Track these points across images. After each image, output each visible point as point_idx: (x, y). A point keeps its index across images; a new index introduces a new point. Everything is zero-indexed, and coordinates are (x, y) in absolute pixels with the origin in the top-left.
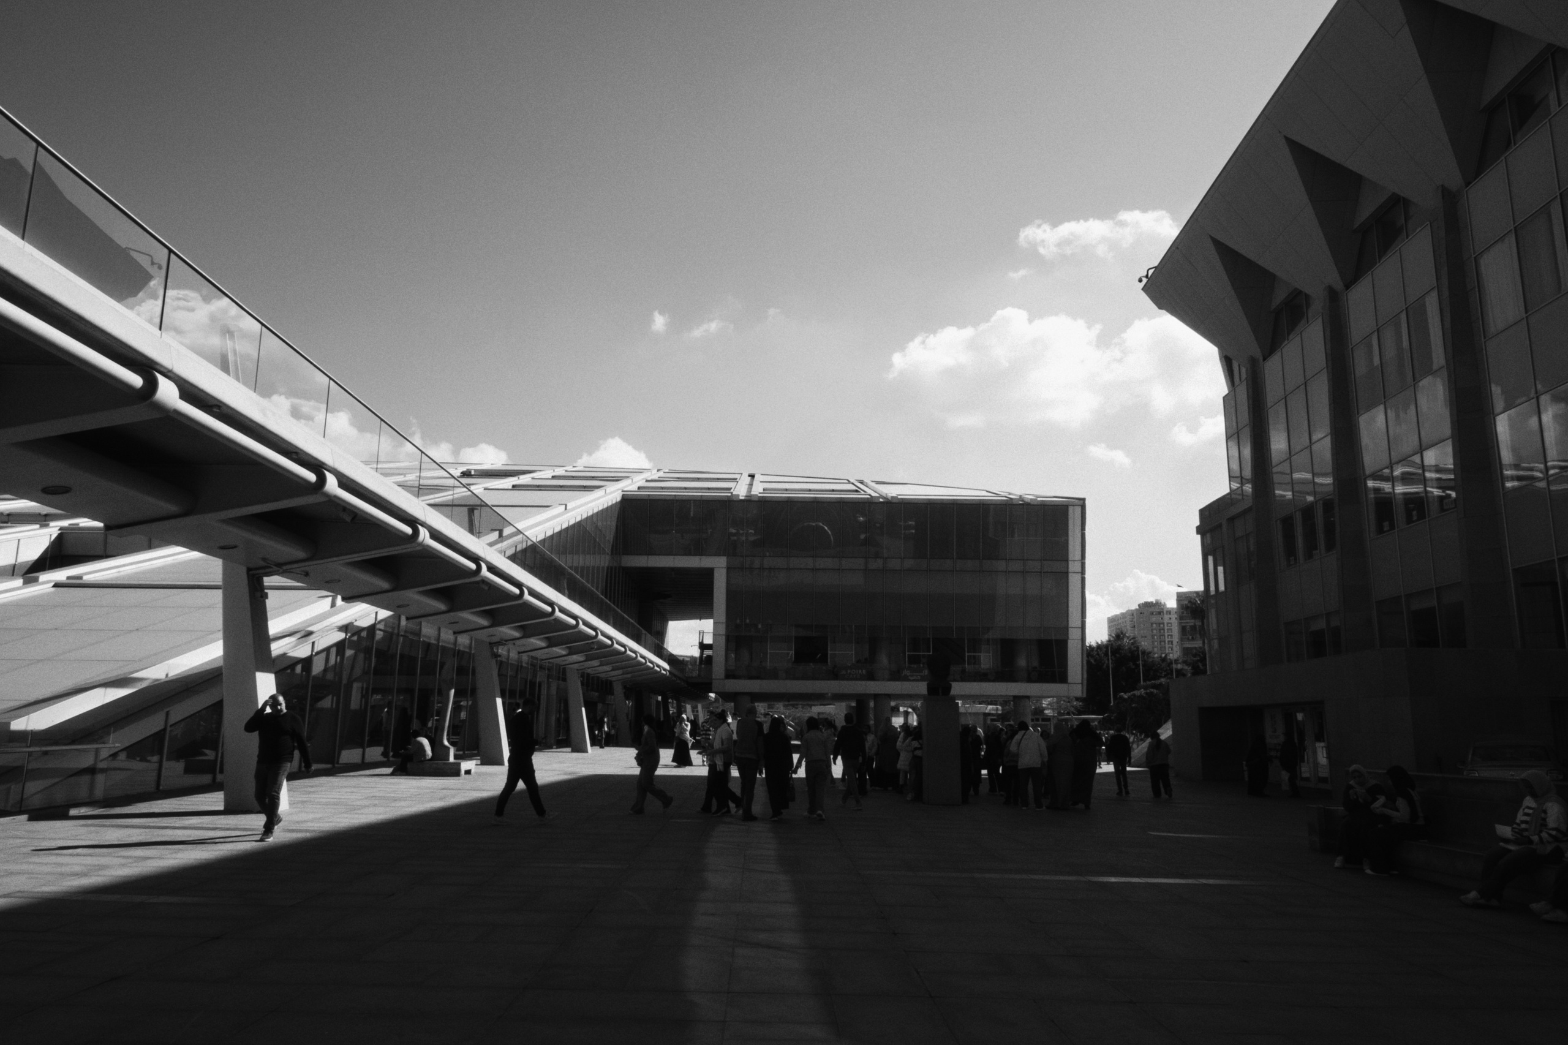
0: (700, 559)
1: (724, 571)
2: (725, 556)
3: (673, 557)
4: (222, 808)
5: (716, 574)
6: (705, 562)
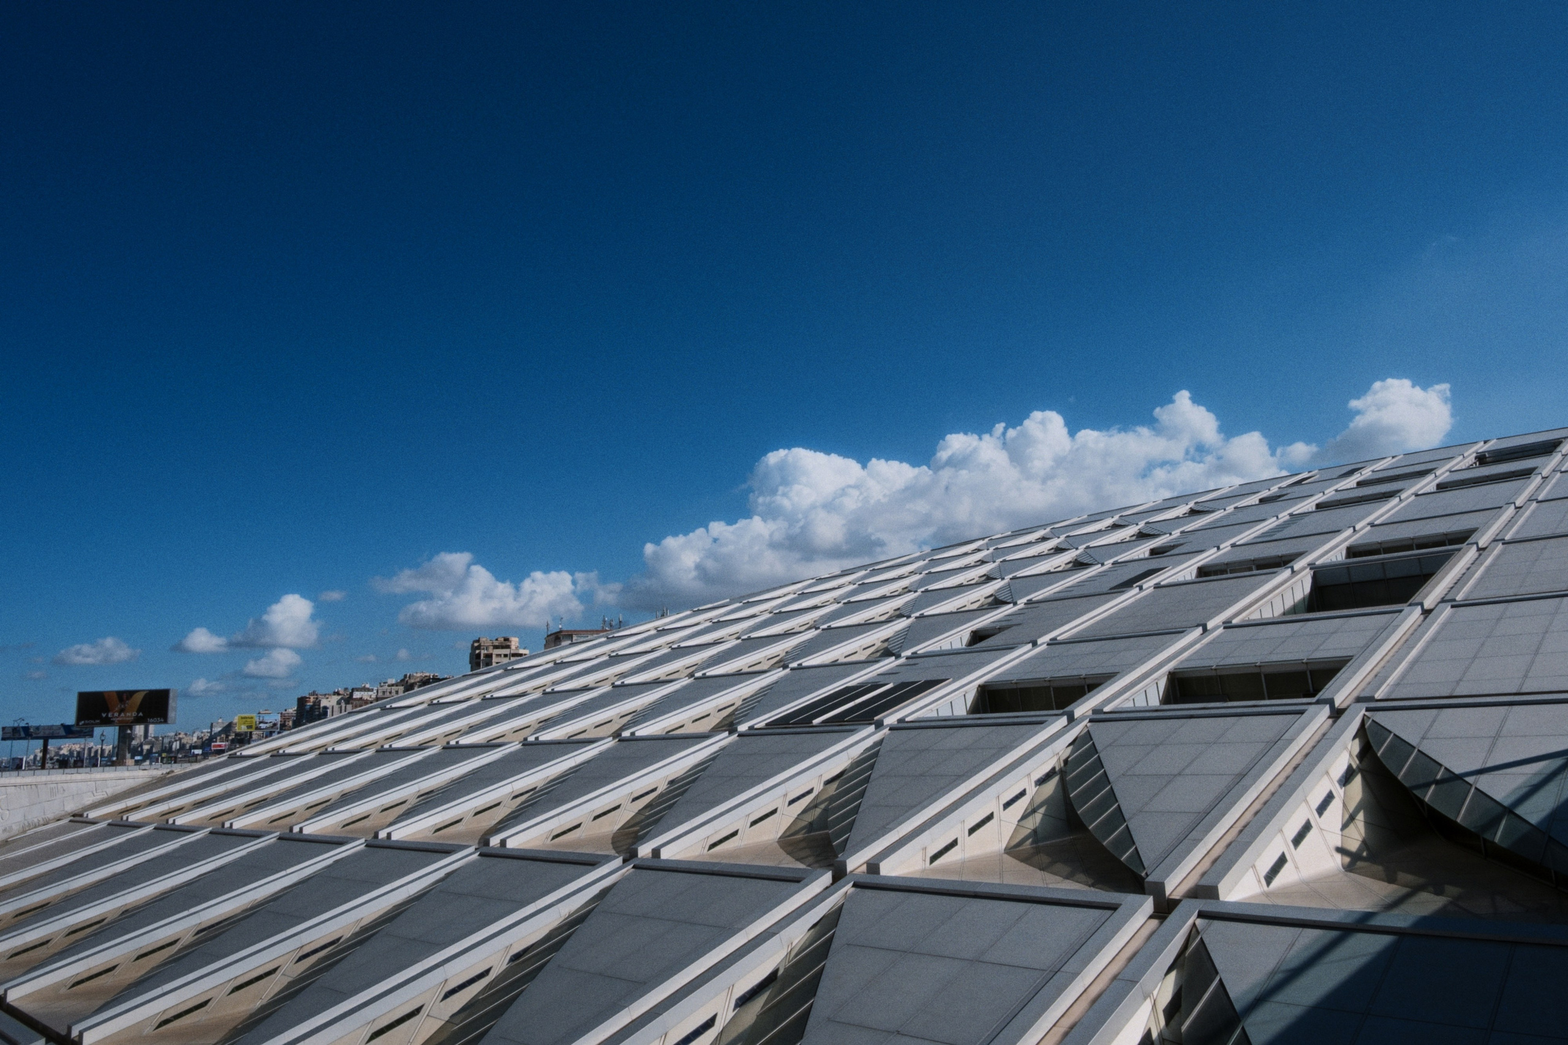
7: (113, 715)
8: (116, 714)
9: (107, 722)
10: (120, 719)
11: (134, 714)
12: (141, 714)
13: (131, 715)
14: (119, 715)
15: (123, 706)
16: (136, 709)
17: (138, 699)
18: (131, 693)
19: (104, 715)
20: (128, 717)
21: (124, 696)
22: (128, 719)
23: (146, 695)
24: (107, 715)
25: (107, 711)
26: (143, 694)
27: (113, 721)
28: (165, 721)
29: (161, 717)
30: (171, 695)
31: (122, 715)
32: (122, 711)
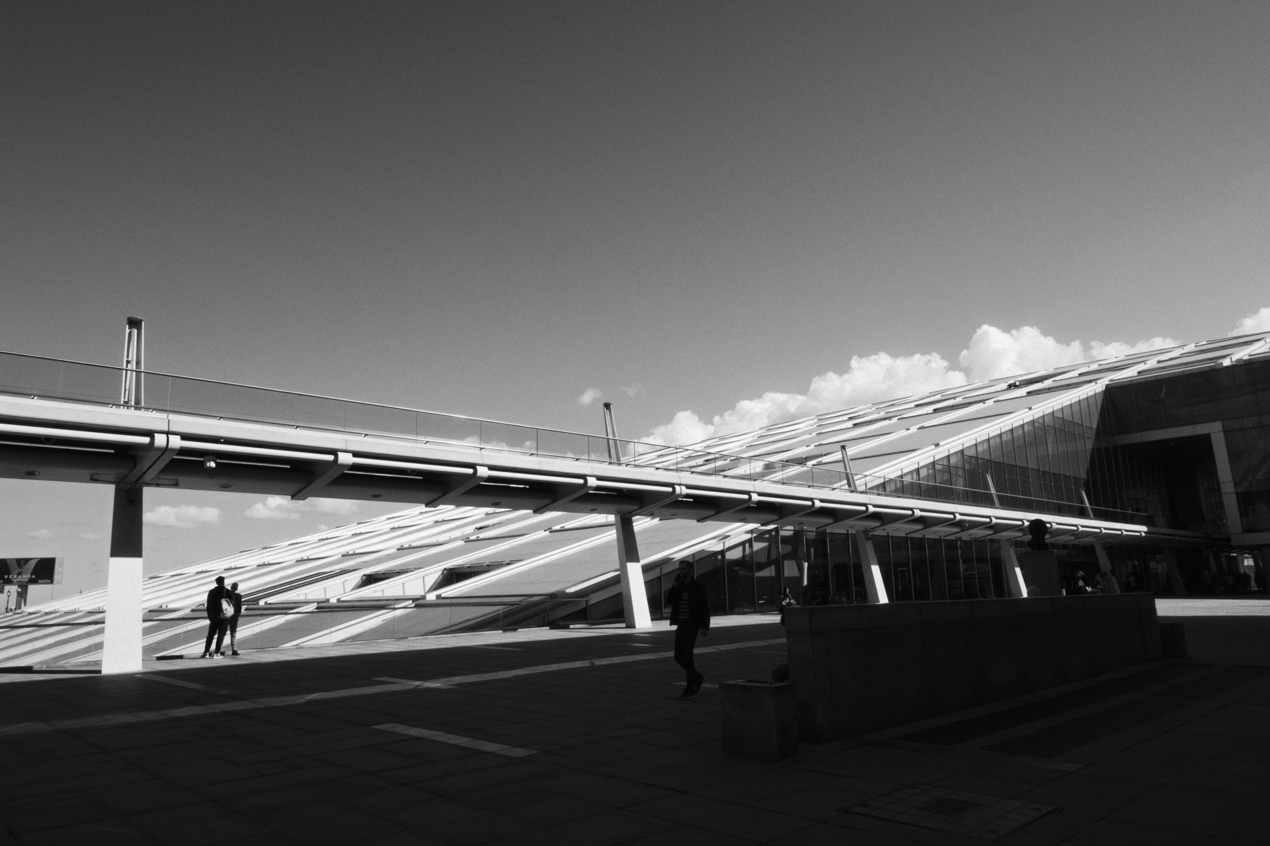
0: (1194, 427)
1: (1222, 435)
2: (1220, 420)
3: (1166, 429)
4: (625, 626)
5: (1213, 437)
6: (1200, 429)
7: (13, 577)
8: (15, 576)
9: (9, 582)
10: (18, 580)
11: (29, 576)
12: (34, 577)
13: (26, 577)
14: (17, 577)
15: (20, 570)
16: (30, 572)
17: (32, 564)
18: (27, 561)
19: (6, 577)
20: (25, 578)
21: (21, 562)
22: (23, 580)
23: (38, 562)
24: (9, 577)
25: (9, 573)
26: (36, 561)
27: (13, 582)
28: (52, 582)
29: (48, 579)
30: (57, 562)
31: (20, 577)
32: (19, 574)
